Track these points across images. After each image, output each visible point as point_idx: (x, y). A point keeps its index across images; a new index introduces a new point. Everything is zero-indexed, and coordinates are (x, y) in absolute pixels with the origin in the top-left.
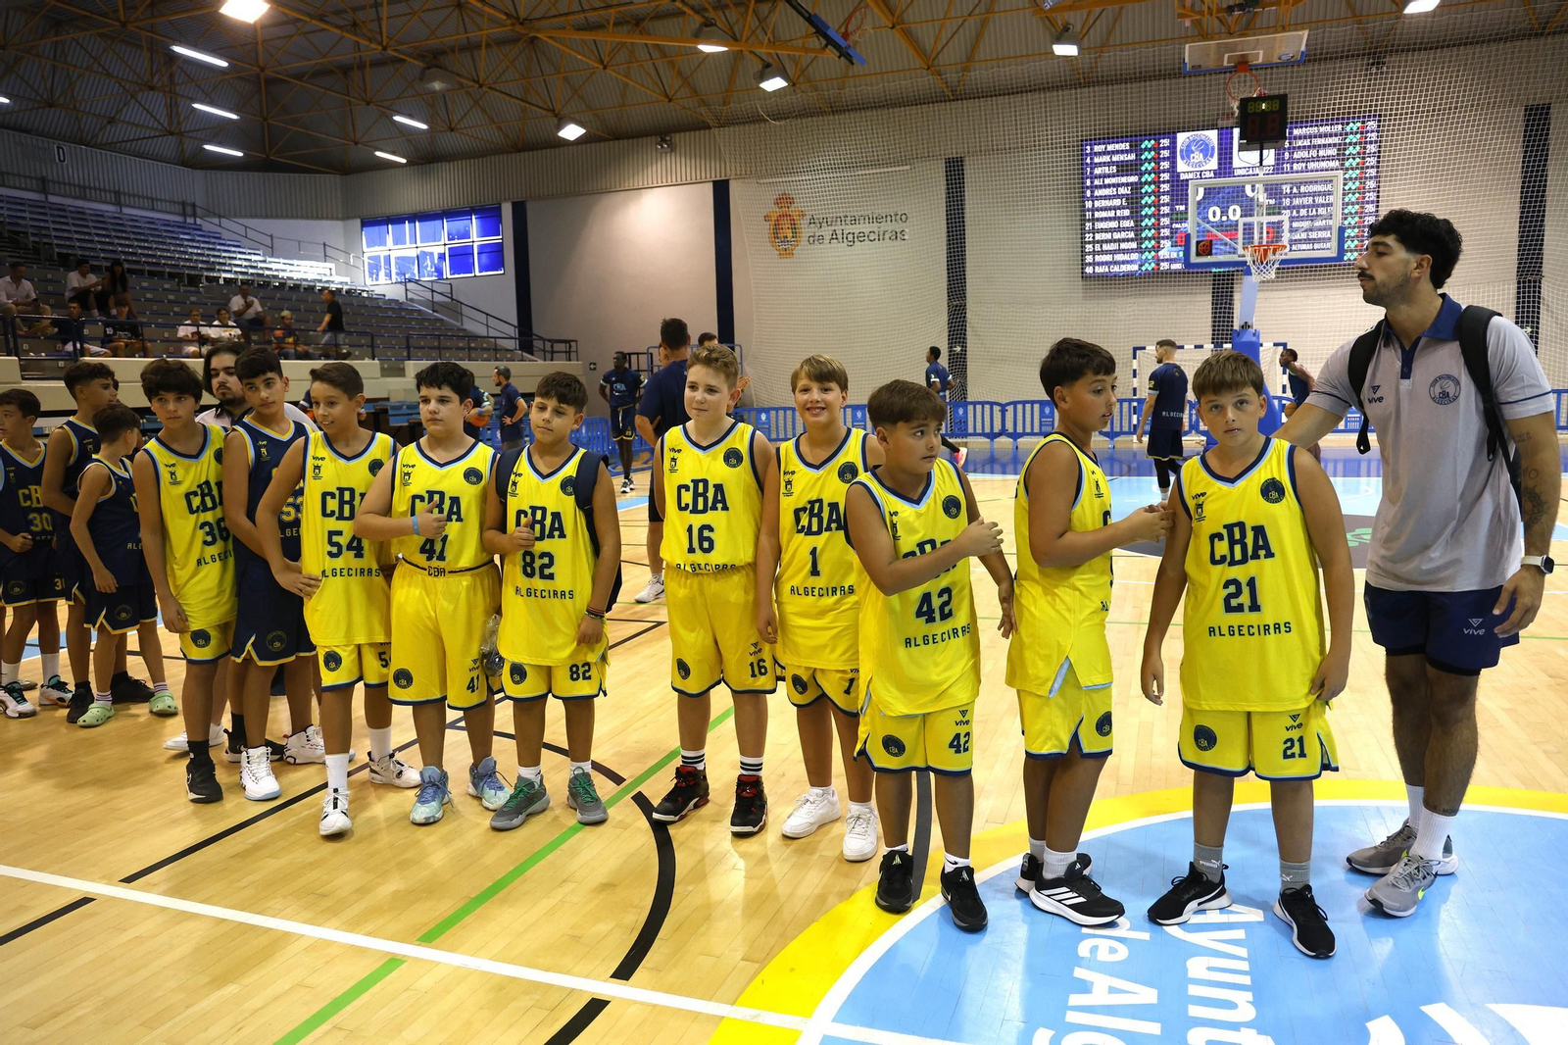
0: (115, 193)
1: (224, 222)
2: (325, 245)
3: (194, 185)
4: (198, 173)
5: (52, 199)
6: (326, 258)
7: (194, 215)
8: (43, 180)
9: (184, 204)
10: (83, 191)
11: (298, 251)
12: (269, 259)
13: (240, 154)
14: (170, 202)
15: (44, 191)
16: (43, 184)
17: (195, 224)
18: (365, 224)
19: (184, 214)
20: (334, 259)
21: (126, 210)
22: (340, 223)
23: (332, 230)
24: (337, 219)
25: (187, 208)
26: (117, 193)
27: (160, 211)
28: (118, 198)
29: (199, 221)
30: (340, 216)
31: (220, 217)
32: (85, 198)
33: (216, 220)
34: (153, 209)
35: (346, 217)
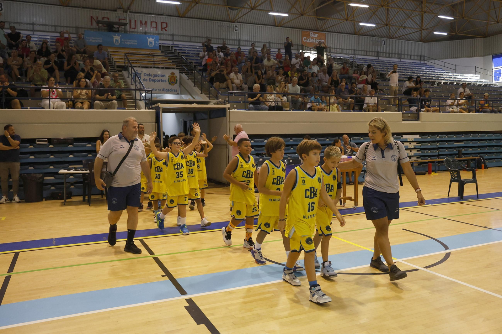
0: (399, 54)
1: (436, 61)
2: (476, 67)
3: (424, 49)
4: (426, 44)
5: (380, 58)
6: (476, 73)
7: (424, 60)
8: (378, 52)
9: (421, 56)
10: (389, 55)
11: (466, 70)
12: (455, 74)
13: (446, 34)
14: (416, 56)
15: (378, 56)
16: (378, 54)
17: (424, 63)
18: (494, 57)
19: (421, 60)
20: (479, 73)
21: (402, 60)
22: (482, 58)
23: (478, 61)
24: (481, 56)
25: (422, 58)
26: (400, 54)
27: (413, 59)
28: (400, 56)
29: (425, 62)
30: (482, 55)
31: (434, 59)
32: (389, 57)
33: (433, 61)
34: (410, 59)
35: (485, 55)
